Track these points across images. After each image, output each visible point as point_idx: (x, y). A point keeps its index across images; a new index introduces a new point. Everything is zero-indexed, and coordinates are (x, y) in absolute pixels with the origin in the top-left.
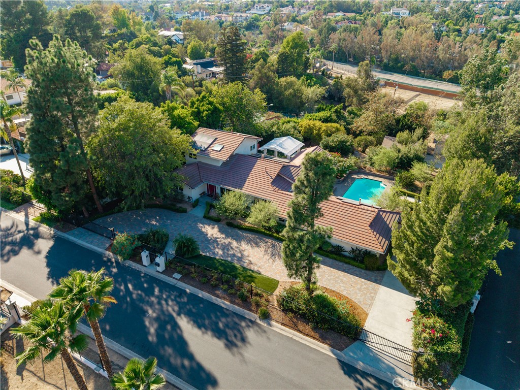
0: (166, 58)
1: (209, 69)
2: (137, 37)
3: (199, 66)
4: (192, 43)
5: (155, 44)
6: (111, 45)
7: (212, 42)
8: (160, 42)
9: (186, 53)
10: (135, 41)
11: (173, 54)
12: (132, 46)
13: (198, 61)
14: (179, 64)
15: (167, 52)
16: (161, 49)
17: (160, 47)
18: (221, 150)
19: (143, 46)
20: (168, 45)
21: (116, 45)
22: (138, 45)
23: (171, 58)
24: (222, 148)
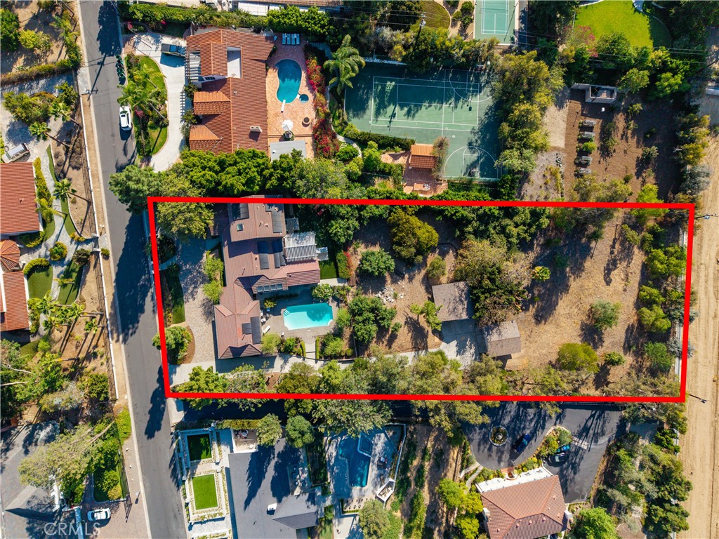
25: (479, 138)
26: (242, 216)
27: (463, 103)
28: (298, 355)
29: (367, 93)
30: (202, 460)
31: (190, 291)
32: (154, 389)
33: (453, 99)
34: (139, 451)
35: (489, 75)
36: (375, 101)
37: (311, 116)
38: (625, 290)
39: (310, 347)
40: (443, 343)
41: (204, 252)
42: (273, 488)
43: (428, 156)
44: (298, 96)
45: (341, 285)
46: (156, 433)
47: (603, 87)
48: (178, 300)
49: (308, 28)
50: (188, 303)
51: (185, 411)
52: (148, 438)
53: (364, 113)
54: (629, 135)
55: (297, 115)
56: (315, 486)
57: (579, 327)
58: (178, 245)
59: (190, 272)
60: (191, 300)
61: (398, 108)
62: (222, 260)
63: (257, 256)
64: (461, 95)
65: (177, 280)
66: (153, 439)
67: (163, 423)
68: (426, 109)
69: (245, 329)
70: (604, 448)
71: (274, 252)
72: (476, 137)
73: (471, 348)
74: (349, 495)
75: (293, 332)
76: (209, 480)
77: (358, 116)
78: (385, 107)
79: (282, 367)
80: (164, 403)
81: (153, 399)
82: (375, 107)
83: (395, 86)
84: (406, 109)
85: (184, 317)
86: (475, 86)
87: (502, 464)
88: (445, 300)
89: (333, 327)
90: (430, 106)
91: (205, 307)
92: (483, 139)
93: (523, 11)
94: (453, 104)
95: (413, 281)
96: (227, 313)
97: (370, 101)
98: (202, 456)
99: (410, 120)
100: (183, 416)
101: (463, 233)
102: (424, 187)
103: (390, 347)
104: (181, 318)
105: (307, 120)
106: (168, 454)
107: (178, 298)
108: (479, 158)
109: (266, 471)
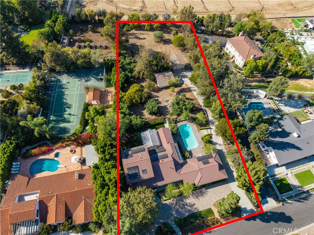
18: (147, 172)
25: (83, 78)
26: (137, 171)
27: (65, 85)
28: (211, 137)
29: (56, 128)
30: (289, 183)
31: (190, 208)
32: (261, 222)
33: (63, 90)
34: (304, 226)
35: (51, 77)
36: (61, 124)
37: (69, 149)
38: (147, 34)
39: (205, 132)
40: (184, 83)
41: (162, 203)
42: (286, 137)
43: (94, 93)
44: (56, 159)
45: (167, 121)
46: (287, 215)
47: (61, 41)
48: (198, 215)
49: (10, 151)
50: (198, 208)
51: (266, 198)
52: (293, 220)
53: (67, 128)
54: (83, 35)
55: (68, 157)
56: (274, 122)
57: (165, 45)
58: (160, 223)
59: (177, 211)
60: (196, 206)
61: (66, 113)
62: (167, 185)
63: (161, 161)
64: (61, 87)
65: (185, 219)
66: (292, 217)
67: (279, 212)
68: (67, 100)
69: (206, 163)
70: (209, 36)
71: (156, 153)
72: (83, 79)
73: (184, 73)
74: (269, 109)
75: (199, 143)
76: (297, 176)
77: (69, 131)
78: (65, 119)
79: (220, 145)
80: (267, 213)
81: (267, 221)
82: (64, 124)
83: (53, 115)
84: (67, 109)
85: (208, 209)
86: (57, 82)
87: (229, 62)
88: (165, 81)
89: (191, 124)
90: (66, 99)
91: (198, 196)
92: (84, 77)
93: (20, 68)
94: (65, 90)
95: (158, 96)
96: (199, 176)
97: (61, 126)
98: (287, 183)
99: (73, 107)
100: (269, 198)
101: (132, 77)
102: (109, 96)
103: (193, 99)
104: (210, 211)
105: (71, 151)
106: (296, 205)
107: (196, 216)
108: (93, 77)
109: (279, 141)
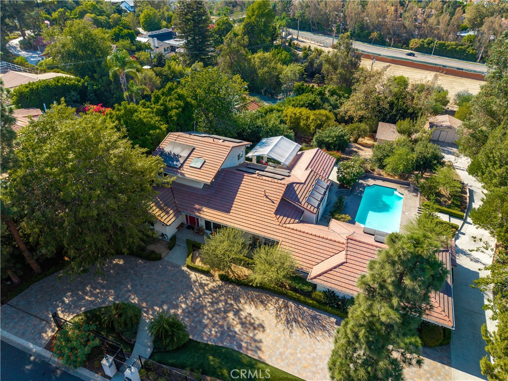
0: (116, 29)
1: (166, 42)
2: (80, 5)
3: (155, 39)
4: (145, 11)
5: (101, 13)
6: (50, 14)
7: (168, 10)
8: (107, 10)
9: (139, 23)
10: (78, 9)
11: (124, 24)
12: (76, 15)
13: (155, 33)
14: (132, 36)
15: (117, 22)
16: (109, 18)
17: (108, 16)
18: (201, 167)
19: (88, 15)
20: (116, 14)
21: (55, 15)
22: (82, 15)
23: (122, 30)
24: (203, 164)
31: (239, 326)
